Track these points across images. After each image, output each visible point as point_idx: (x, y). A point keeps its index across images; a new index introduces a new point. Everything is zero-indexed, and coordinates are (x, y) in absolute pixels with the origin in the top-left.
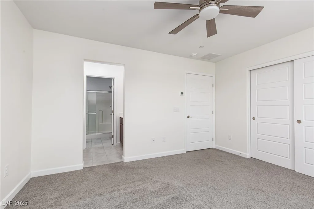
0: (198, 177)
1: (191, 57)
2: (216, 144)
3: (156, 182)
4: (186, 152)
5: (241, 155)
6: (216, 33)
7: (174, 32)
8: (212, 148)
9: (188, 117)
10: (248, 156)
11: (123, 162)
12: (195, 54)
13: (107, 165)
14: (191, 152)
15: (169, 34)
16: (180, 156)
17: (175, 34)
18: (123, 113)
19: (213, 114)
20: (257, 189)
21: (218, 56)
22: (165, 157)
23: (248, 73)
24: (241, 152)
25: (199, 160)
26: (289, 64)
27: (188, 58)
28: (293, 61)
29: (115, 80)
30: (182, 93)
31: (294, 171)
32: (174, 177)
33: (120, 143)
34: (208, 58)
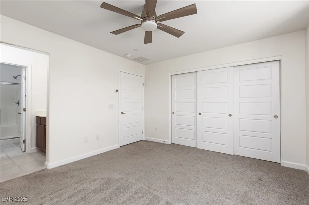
0: (135, 167)
1: (125, 56)
2: (145, 136)
3: (95, 180)
4: (120, 147)
5: (164, 143)
6: (151, 42)
7: (116, 32)
8: (142, 140)
9: (122, 113)
10: (169, 142)
11: (46, 169)
12: (129, 55)
13: (23, 177)
14: (124, 147)
15: (111, 33)
16: (114, 152)
17: (116, 34)
18: (46, 110)
19: (143, 110)
20: (178, 164)
21: (148, 59)
22: (99, 155)
23: (170, 77)
24: (164, 140)
25: (133, 152)
26: (195, 74)
27: (122, 57)
28: (197, 72)
29: (29, 70)
30: (117, 91)
31: (197, 148)
32: (114, 171)
33: (36, 148)
34: (140, 60)
